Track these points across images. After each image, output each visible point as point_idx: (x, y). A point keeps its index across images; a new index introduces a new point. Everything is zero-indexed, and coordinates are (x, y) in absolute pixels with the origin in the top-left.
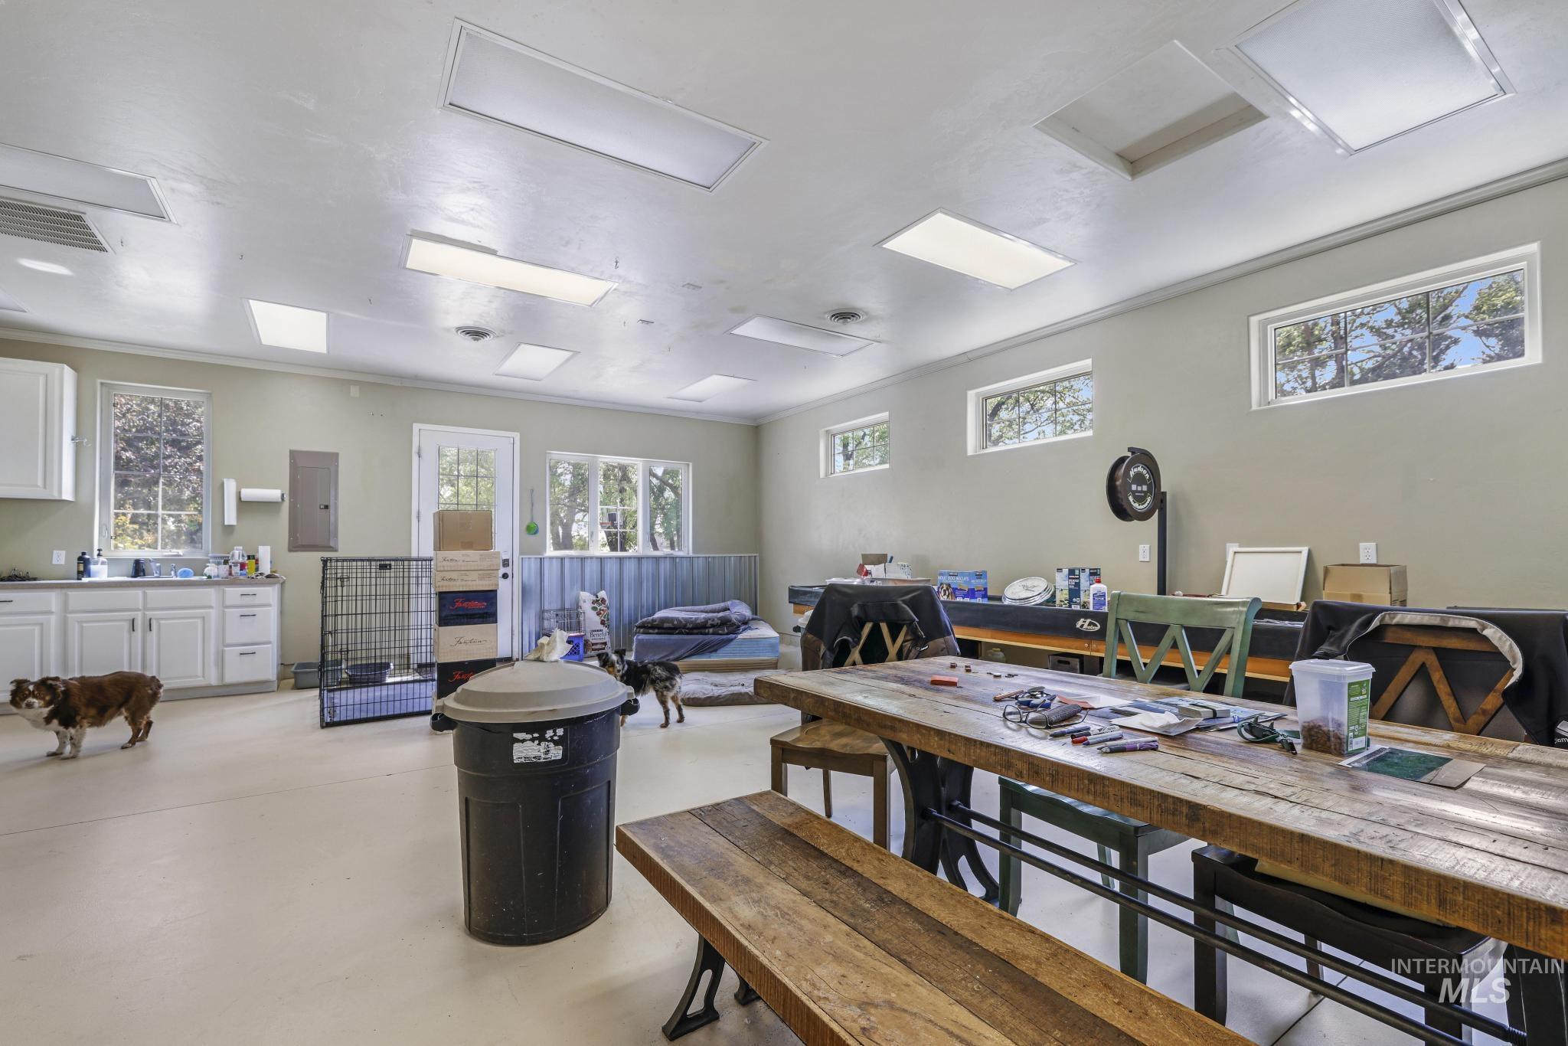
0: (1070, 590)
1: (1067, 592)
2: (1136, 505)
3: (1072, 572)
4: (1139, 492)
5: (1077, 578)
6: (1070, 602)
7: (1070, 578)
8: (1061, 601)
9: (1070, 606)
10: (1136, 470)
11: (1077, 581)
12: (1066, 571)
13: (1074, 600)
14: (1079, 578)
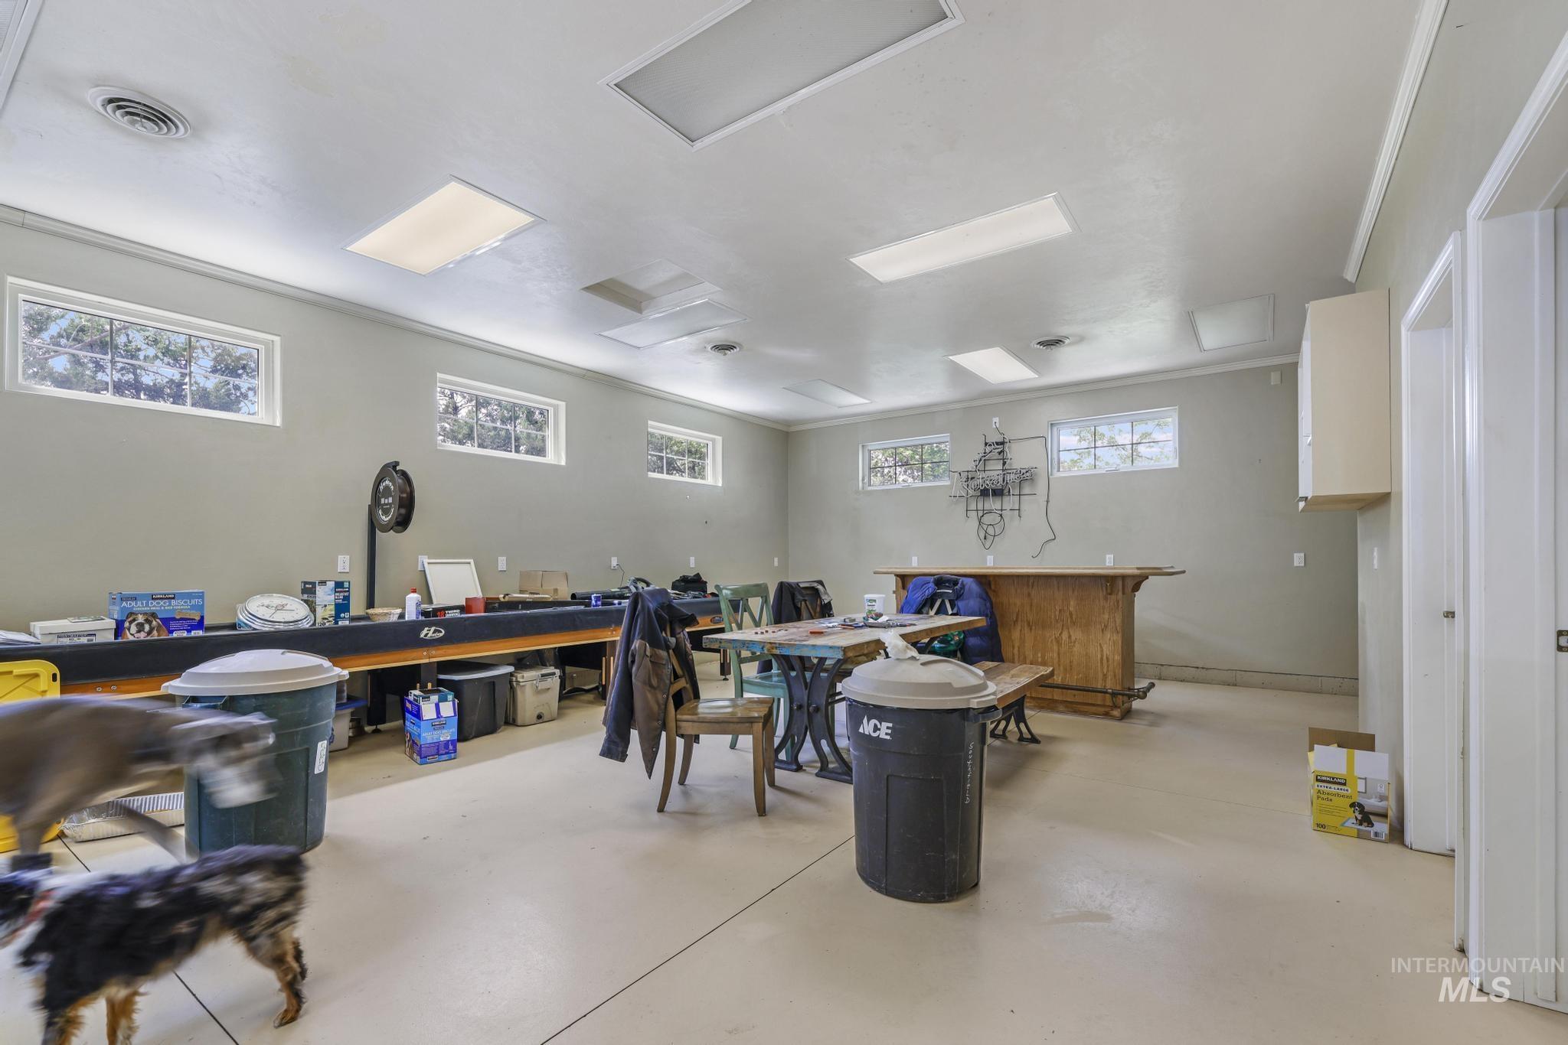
0: (337, 605)
1: (333, 607)
2: (383, 517)
3: (339, 585)
4: (387, 504)
5: (345, 592)
6: (337, 617)
7: (336, 592)
8: (323, 619)
9: (336, 623)
10: (384, 484)
11: (347, 594)
12: (331, 585)
13: (342, 615)
14: (349, 591)
